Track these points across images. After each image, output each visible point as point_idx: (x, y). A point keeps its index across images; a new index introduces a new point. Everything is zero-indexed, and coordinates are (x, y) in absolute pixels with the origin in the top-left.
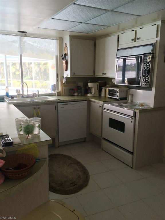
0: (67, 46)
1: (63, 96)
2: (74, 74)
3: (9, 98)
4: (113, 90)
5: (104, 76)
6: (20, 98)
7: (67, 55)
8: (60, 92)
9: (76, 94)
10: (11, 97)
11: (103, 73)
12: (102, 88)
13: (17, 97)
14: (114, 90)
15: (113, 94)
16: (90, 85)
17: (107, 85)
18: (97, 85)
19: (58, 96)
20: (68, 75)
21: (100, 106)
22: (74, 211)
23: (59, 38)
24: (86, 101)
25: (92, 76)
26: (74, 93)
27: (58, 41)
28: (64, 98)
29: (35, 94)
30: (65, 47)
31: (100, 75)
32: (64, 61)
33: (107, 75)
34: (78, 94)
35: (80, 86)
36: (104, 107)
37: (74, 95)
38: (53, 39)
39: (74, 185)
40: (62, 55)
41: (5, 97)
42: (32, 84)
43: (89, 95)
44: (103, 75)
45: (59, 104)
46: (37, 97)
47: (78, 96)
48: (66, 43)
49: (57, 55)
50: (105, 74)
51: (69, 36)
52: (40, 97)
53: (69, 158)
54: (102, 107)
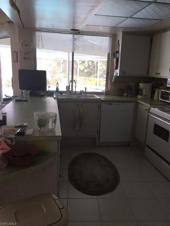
0: (119, 43)
1: (111, 95)
2: (124, 73)
3: (59, 93)
4: (166, 92)
5: (158, 76)
6: (68, 94)
7: (118, 53)
8: (108, 91)
9: (125, 95)
10: (61, 93)
11: (156, 73)
12: (155, 89)
13: (65, 93)
14: (168, 93)
15: (166, 97)
16: (141, 85)
17: (161, 87)
18: (150, 86)
19: (106, 95)
20: (117, 74)
21: (147, 110)
22: (62, 209)
23: (113, 35)
24: (133, 102)
25: (145, 76)
26: (123, 93)
27: (112, 38)
28: (110, 98)
29: (83, 91)
30: (118, 44)
31: (153, 75)
32: (115, 59)
33: (160, 75)
34: (128, 94)
35: (131, 86)
36: (151, 111)
37: (123, 96)
38: (106, 36)
39: (99, 188)
40: (114, 53)
41: (54, 92)
42: (97, 81)
43: (139, 97)
44: (156, 75)
45: (102, 103)
46: (84, 95)
47: (127, 96)
48: (119, 40)
49: (109, 52)
50: (159, 74)
51: (122, 32)
52: (87, 95)
53: (105, 159)
54: (148, 110)
